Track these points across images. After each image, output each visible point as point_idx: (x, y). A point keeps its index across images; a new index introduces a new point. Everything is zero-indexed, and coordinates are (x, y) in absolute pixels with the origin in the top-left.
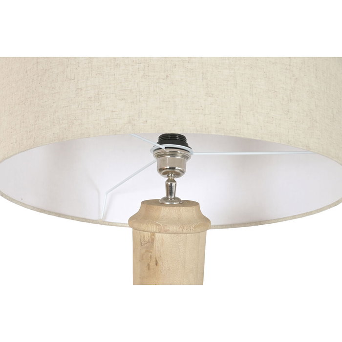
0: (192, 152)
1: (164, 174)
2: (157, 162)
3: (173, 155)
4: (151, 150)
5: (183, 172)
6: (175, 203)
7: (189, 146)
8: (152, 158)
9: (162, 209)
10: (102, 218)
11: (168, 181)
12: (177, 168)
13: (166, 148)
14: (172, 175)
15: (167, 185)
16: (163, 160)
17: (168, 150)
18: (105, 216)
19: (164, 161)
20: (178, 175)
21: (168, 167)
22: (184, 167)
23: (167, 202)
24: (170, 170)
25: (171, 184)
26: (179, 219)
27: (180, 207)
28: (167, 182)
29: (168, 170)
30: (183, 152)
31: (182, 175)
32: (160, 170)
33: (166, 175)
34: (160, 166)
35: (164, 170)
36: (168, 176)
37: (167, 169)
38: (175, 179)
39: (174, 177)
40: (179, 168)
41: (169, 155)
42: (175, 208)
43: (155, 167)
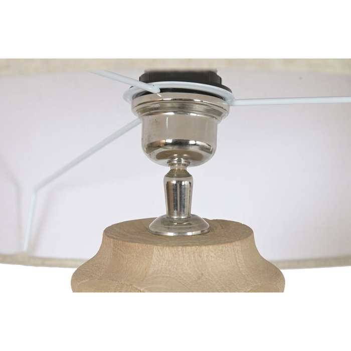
0: (232, 99)
1: (160, 157)
2: (140, 126)
3: (183, 107)
4: (125, 96)
5: (209, 151)
6: (189, 234)
7: (223, 83)
8: (128, 114)
9: (155, 252)
10: (25, 248)
11: (170, 175)
12: (192, 142)
13: (163, 90)
14: (179, 161)
15: (168, 185)
16: (156, 122)
17: (168, 97)
18: (34, 244)
19: (159, 124)
20: (197, 159)
21: (170, 141)
22: (213, 137)
23: (170, 230)
24: (175, 148)
25: (180, 182)
26: (199, 278)
27: (201, 244)
28: (168, 179)
29: (170, 148)
30: (207, 100)
31: (207, 159)
32: (151, 147)
33: (166, 160)
34: (149, 136)
35: (159, 147)
36: (171, 164)
37: (166, 144)
38: (190, 170)
39: (185, 165)
40: (198, 143)
41: (172, 109)
42: (189, 248)
43: (136, 137)
